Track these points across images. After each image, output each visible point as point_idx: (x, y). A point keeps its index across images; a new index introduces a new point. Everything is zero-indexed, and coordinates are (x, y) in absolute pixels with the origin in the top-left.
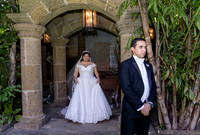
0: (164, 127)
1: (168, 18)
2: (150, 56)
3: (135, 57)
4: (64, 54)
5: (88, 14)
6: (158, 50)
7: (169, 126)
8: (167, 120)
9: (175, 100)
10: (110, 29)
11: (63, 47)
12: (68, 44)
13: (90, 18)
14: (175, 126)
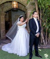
0: (43, 44)
1: (44, 5)
2: (38, 18)
3: (34, 18)
4: (4, 19)
5: (14, 3)
6: (41, 17)
7: (44, 43)
8: (44, 41)
9: (46, 34)
10: (22, 9)
11: (4, 16)
12: (5, 15)
13: (15, 5)
14: (46, 43)
